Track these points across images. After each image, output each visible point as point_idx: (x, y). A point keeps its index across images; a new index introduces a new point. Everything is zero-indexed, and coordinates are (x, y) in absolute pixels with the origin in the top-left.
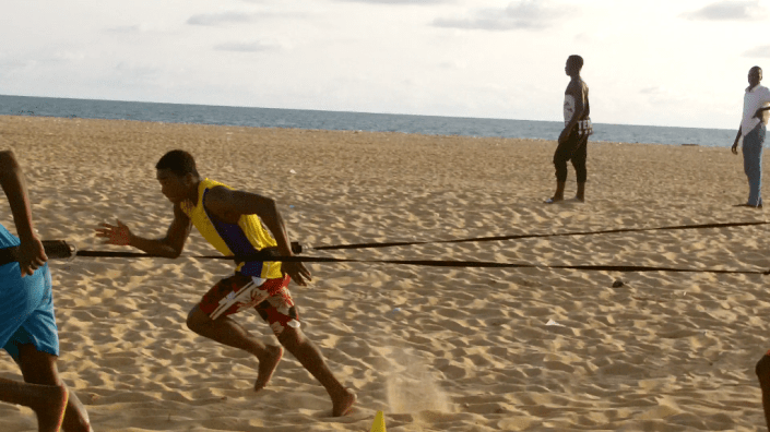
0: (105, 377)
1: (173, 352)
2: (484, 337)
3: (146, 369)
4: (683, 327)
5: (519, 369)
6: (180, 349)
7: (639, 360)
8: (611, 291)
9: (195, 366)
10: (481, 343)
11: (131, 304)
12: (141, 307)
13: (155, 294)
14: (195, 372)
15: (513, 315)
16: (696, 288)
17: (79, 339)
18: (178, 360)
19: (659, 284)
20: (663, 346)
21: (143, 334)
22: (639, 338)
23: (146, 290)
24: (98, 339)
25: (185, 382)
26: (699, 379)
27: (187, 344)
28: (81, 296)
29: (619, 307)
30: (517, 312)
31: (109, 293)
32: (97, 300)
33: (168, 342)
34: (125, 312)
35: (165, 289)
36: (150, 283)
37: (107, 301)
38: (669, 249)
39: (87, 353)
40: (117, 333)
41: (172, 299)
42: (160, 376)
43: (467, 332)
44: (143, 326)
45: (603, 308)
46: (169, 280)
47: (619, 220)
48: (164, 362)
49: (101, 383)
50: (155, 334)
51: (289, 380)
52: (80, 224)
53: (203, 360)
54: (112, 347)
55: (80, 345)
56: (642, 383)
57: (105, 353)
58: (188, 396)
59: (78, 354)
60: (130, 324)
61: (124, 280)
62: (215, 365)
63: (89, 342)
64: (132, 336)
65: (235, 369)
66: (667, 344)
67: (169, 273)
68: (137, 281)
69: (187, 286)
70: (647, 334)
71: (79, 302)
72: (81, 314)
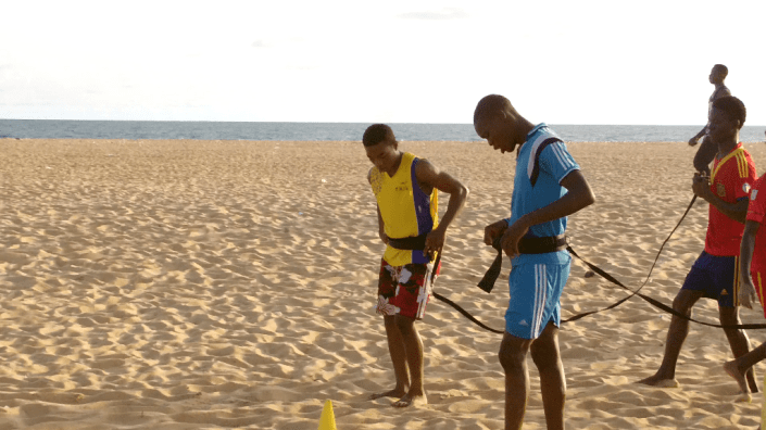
0: (93, 378)
1: (162, 353)
2: (455, 328)
3: (133, 370)
4: (644, 312)
5: (481, 357)
6: (169, 349)
7: (595, 344)
8: (583, 281)
9: (179, 365)
10: (451, 334)
11: (132, 309)
12: (142, 311)
13: (156, 299)
14: (178, 370)
15: (485, 307)
16: (663, 275)
17: (78, 344)
18: (165, 359)
19: (629, 273)
20: (620, 330)
21: (137, 337)
22: (599, 324)
23: (148, 296)
24: (95, 343)
25: (166, 380)
26: (648, 359)
27: (176, 345)
28: (87, 303)
29: (587, 296)
30: (490, 304)
31: (114, 300)
32: (102, 307)
33: (159, 344)
34: (124, 317)
35: (166, 295)
36: (154, 290)
37: (111, 308)
38: (645, 240)
39: (83, 356)
40: (114, 337)
41: (171, 304)
42: (145, 375)
43: (440, 324)
44: (139, 330)
45: (572, 297)
46: (173, 286)
47: (605, 215)
48: (151, 362)
49: (89, 383)
50: (148, 336)
51: (263, 375)
52: (101, 237)
53: (188, 359)
54: (106, 350)
55: (77, 349)
56: (593, 366)
57: (99, 356)
58: (166, 392)
59: (73, 357)
60: (128, 327)
61: (130, 287)
62: (197, 364)
63: (86, 346)
64: (127, 340)
65: (215, 366)
66: (626, 329)
67: (173, 280)
68: (142, 288)
69: (187, 291)
70: (607, 319)
71: (84, 310)
72: (84, 322)
